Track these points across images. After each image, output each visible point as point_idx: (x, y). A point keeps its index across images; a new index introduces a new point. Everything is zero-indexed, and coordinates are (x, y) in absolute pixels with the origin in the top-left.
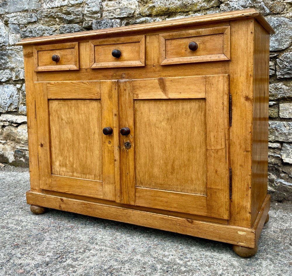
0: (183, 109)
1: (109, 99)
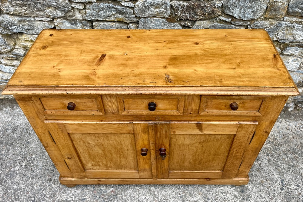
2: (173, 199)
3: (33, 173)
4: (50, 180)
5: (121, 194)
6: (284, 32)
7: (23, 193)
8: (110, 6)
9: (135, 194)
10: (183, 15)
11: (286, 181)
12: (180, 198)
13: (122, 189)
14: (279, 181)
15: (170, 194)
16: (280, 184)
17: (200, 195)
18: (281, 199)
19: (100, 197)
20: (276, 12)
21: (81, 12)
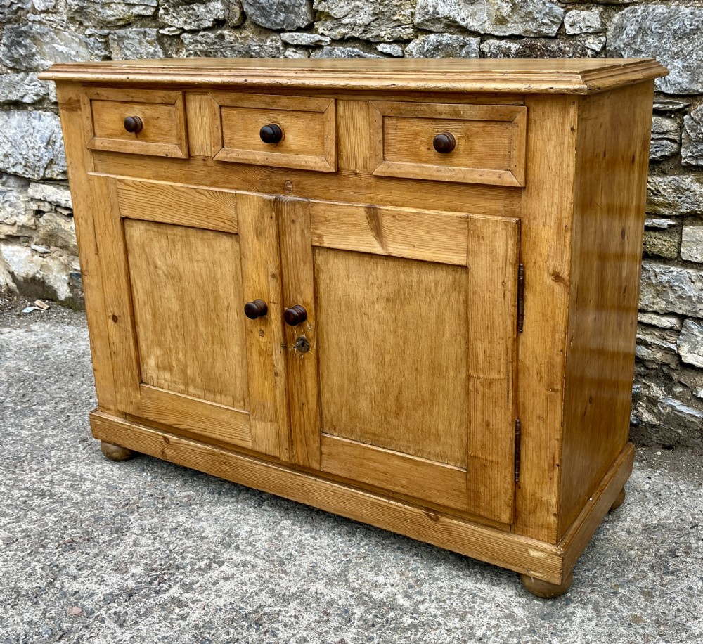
0: (420, 281)
1: (257, 237)
3: (65, 421)
4: (84, 440)
5: (202, 507)
7: (14, 442)
9: (233, 516)
12: (340, 563)
13: (212, 500)
15: (319, 546)
17: (403, 577)
19: (151, 495)
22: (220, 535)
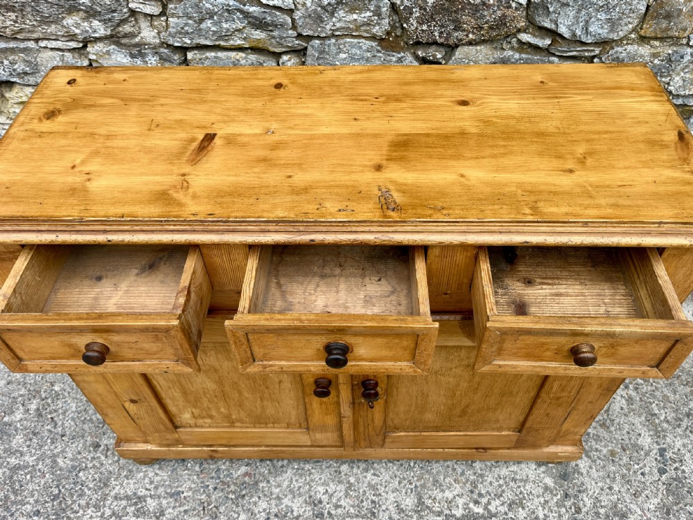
2: (395, 494)
3: (55, 427)
4: (97, 446)
5: (268, 482)
6: (688, 76)
7: (31, 477)
8: (230, 7)
9: (300, 480)
10: (422, 30)
11: (673, 453)
12: (412, 492)
13: (269, 470)
14: (655, 452)
15: (386, 482)
16: (656, 459)
17: (461, 485)
18: (660, 495)
19: (215, 489)
20: (670, 22)
21: (156, 23)
22: (308, 508)
